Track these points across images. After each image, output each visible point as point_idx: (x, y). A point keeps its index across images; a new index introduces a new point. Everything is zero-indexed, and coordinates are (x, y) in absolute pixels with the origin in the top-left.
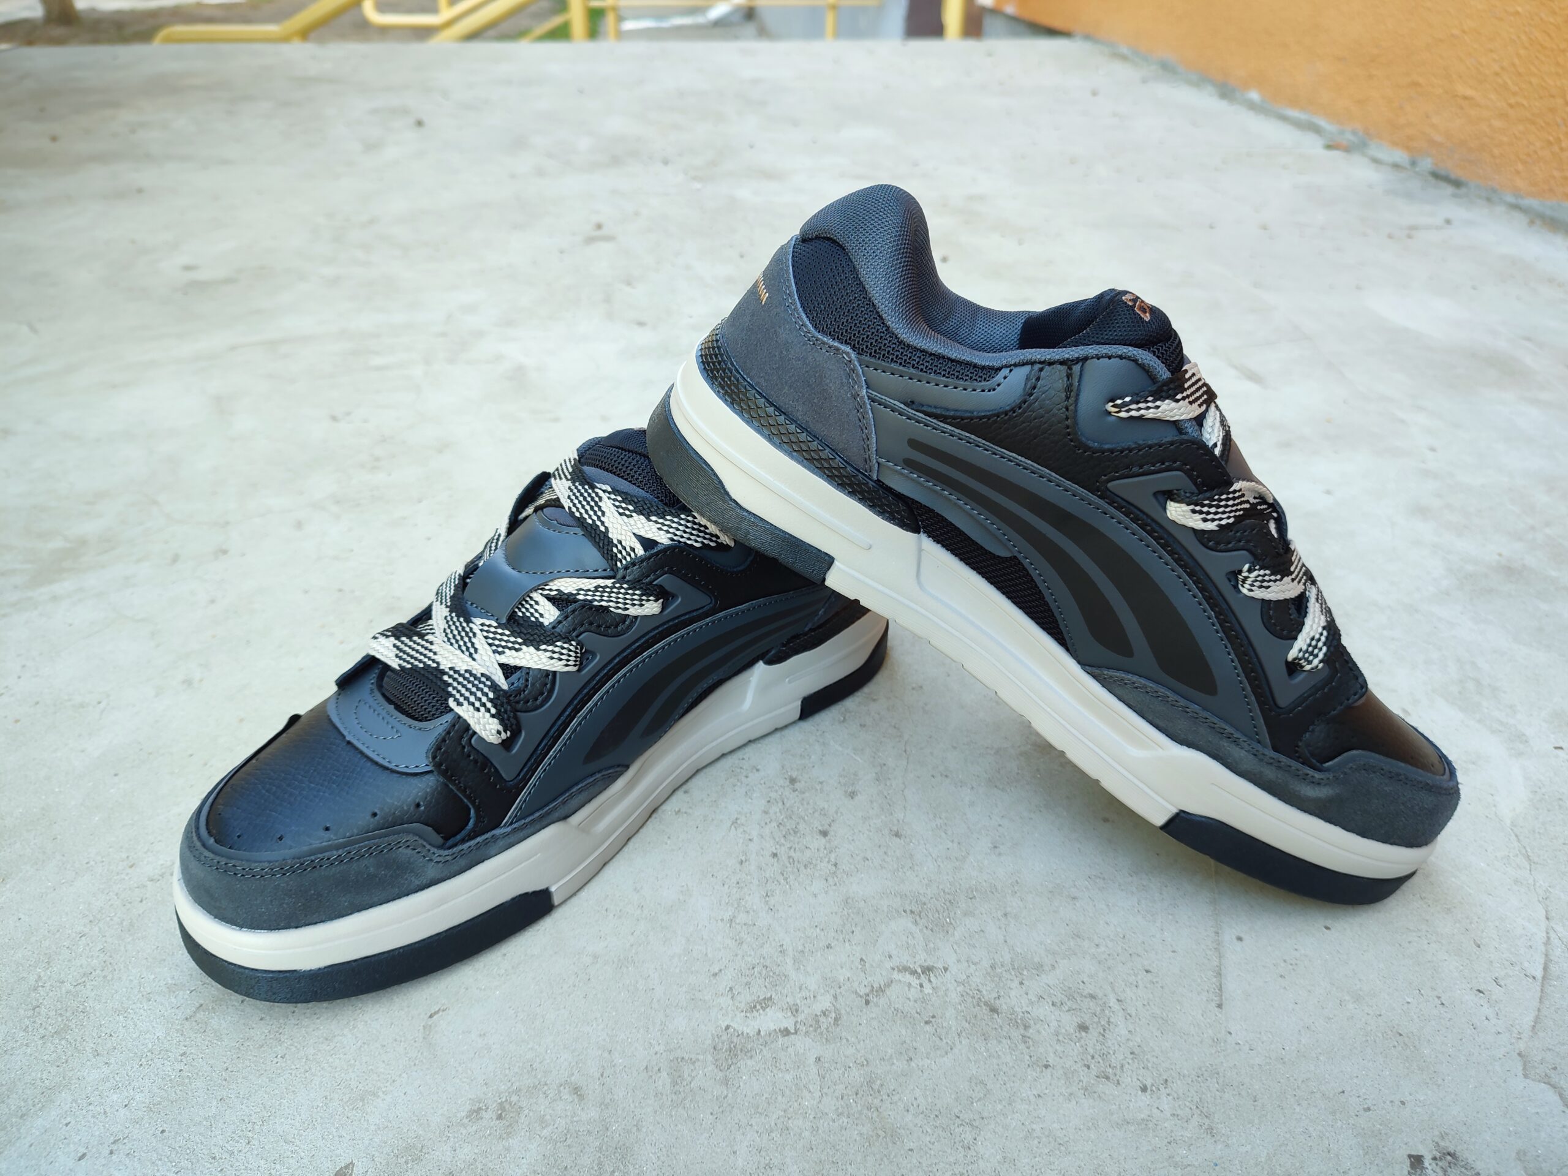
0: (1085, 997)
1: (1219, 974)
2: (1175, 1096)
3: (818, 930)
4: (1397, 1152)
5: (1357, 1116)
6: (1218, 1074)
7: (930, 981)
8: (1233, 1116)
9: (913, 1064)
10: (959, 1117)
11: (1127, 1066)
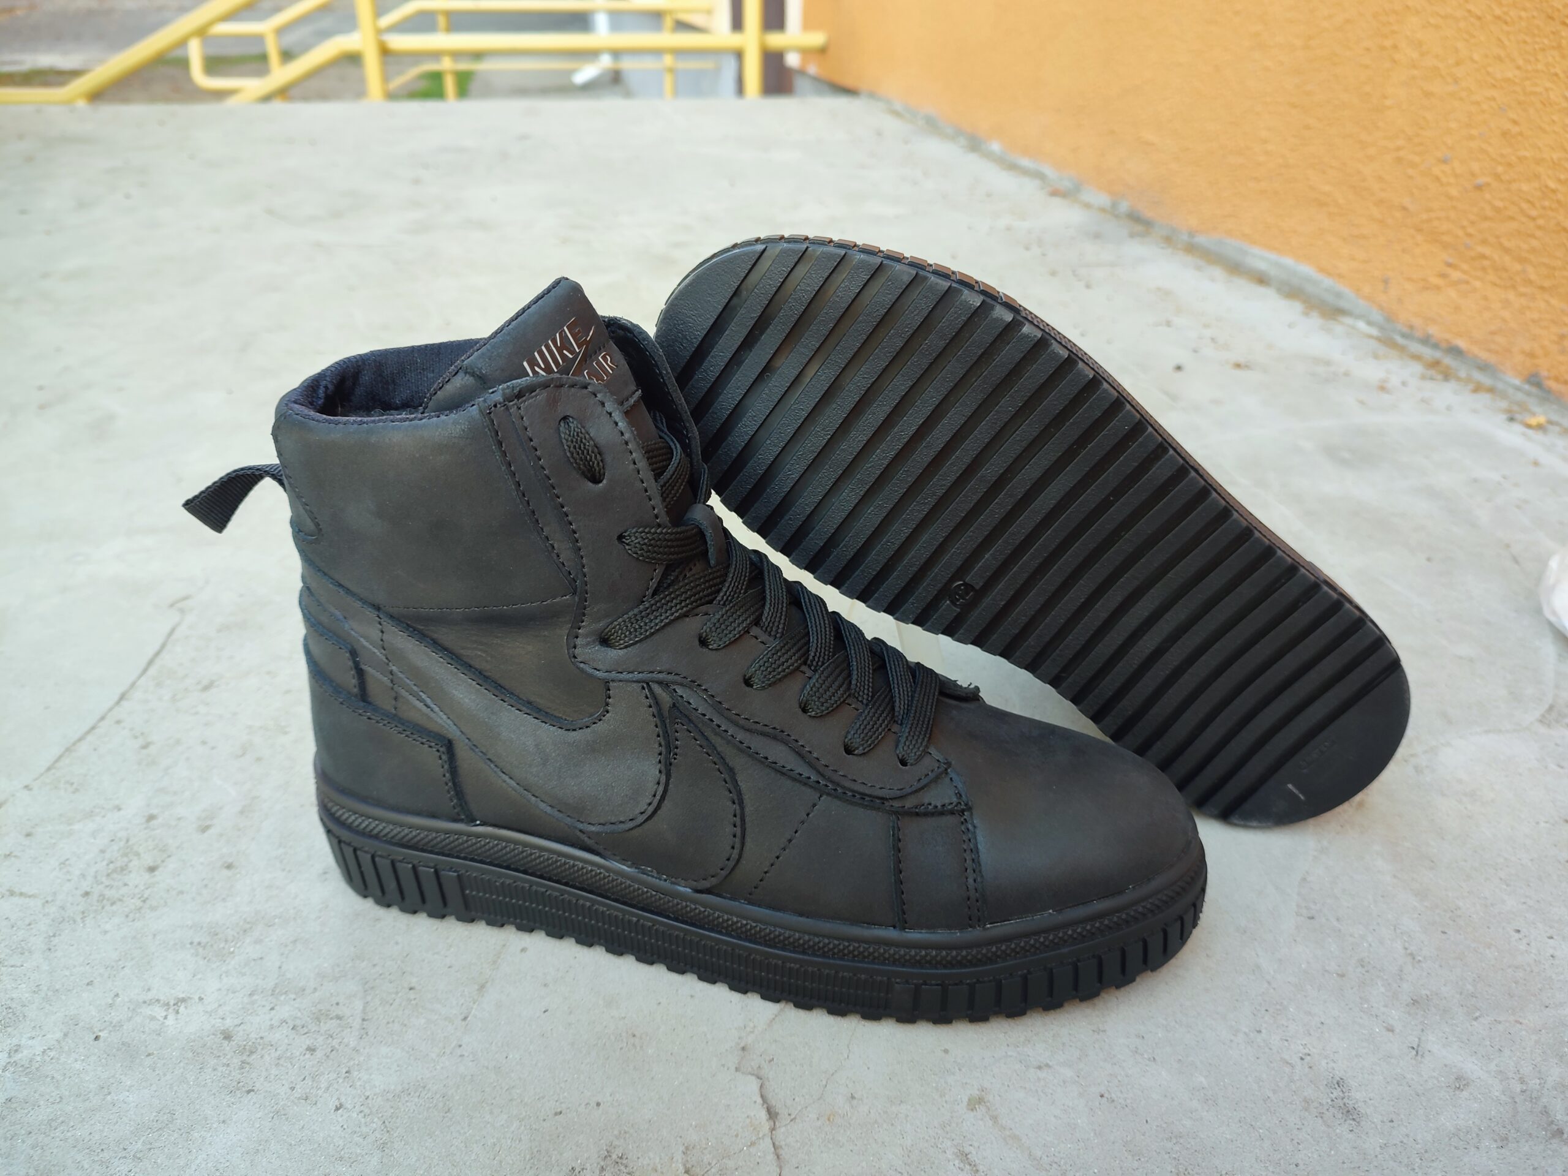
0: (331, 1019)
1: (482, 987)
2: (367, 1111)
3: (88, 967)
4: (564, 1155)
5: (544, 1120)
6: (424, 1087)
7: (177, 1012)
8: (416, 1129)
9: (109, 1098)
10: (125, 1149)
11: (336, 1086)
